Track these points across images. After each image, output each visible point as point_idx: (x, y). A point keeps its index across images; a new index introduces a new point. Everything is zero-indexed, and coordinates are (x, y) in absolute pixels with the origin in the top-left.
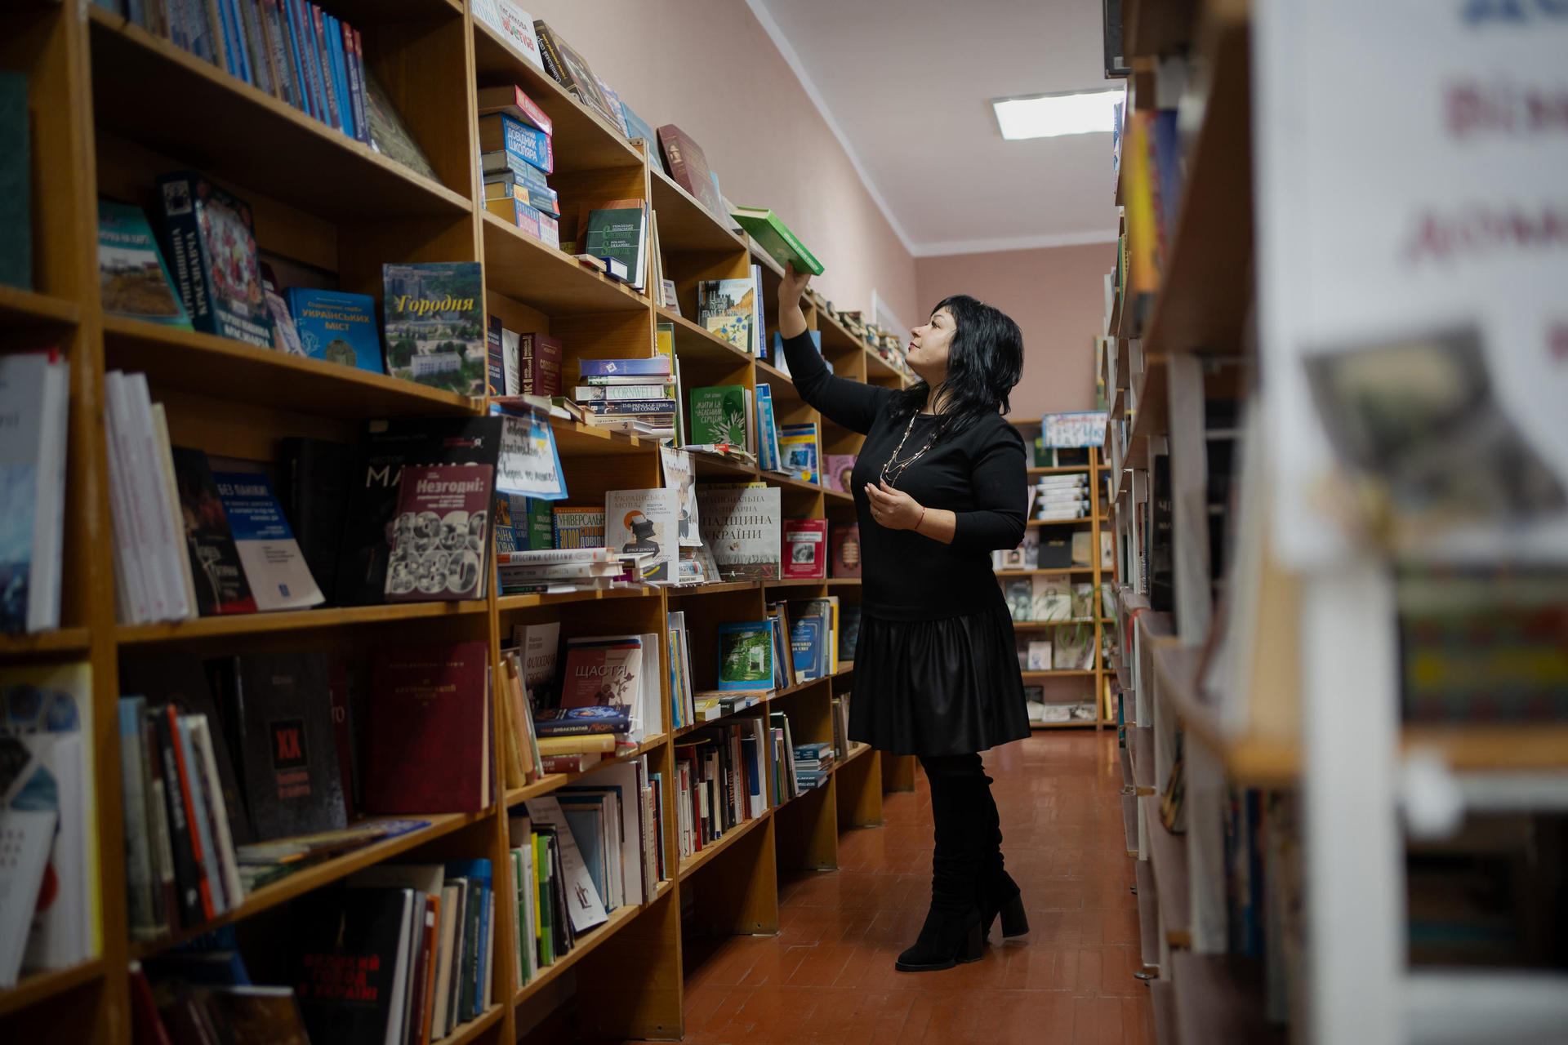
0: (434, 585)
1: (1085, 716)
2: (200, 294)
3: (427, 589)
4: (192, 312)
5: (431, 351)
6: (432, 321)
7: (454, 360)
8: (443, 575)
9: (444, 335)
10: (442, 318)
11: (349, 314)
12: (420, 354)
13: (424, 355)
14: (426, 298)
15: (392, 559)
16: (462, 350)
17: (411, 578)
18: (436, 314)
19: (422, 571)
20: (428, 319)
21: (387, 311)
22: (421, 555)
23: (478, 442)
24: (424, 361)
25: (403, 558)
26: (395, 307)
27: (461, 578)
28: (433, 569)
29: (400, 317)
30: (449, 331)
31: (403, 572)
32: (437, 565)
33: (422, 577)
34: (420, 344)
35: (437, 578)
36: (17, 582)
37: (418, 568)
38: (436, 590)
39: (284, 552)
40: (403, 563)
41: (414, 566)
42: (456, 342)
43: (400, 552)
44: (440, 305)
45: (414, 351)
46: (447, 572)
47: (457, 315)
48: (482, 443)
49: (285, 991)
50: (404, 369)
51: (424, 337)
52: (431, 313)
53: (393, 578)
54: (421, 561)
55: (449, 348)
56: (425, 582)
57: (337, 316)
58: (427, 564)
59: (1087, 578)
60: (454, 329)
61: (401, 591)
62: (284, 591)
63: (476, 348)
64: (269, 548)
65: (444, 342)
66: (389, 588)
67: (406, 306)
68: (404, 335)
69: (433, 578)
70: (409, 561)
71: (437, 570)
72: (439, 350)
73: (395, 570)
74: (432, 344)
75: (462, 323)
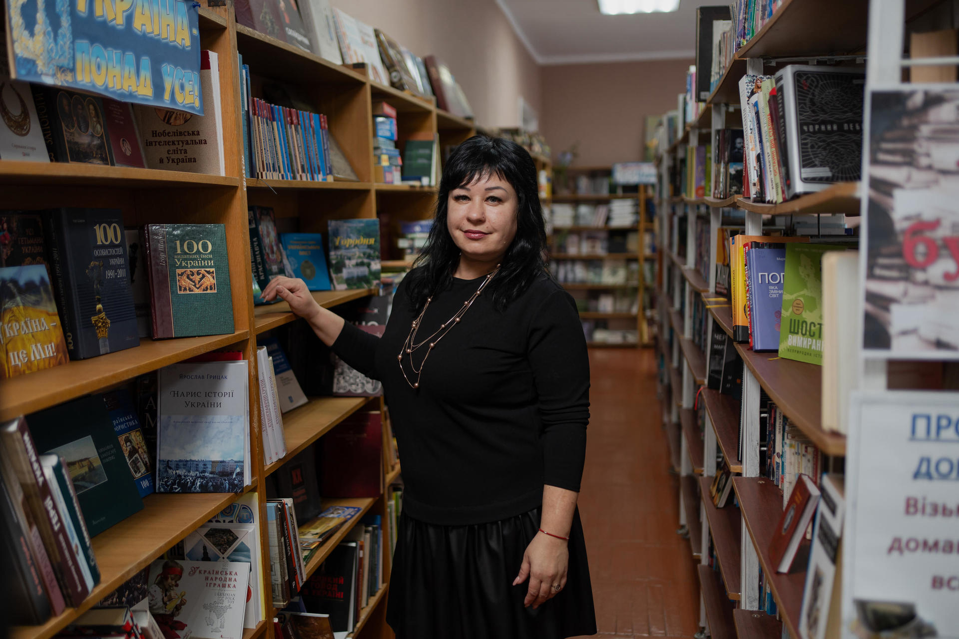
0: (358, 389)
1: (632, 338)
2: (261, 269)
3: (356, 390)
4: (257, 278)
5: (353, 266)
6: (353, 250)
7: (364, 270)
8: (363, 384)
9: (359, 257)
10: (358, 248)
11: (310, 245)
12: (347, 267)
13: (349, 268)
14: (350, 238)
15: (336, 374)
16: (369, 265)
17: (346, 384)
18: (356, 246)
19: (352, 381)
20: (352, 248)
21: (330, 245)
22: (351, 373)
23: (376, 311)
24: (350, 271)
25: (342, 373)
26: (334, 243)
27: (372, 385)
28: (358, 380)
29: (337, 248)
30: (362, 255)
31: (342, 381)
32: (360, 378)
33: (353, 384)
34: (347, 262)
35: (360, 385)
36: (238, 470)
37: (350, 379)
38: (360, 391)
39: (287, 378)
40: (342, 377)
41: (348, 378)
42: (366, 261)
43: (340, 370)
44: (357, 242)
45: (344, 265)
46: (365, 382)
47: (366, 247)
48: (379, 311)
49: (327, 616)
50: (339, 275)
51: (349, 259)
52: (353, 246)
53: (337, 384)
54: (351, 375)
55: (362, 264)
56: (354, 387)
57: (304, 247)
58: (354, 377)
59: (635, 260)
60: (364, 254)
61: (342, 391)
62: (290, 399)
63: (376, 264)
64: (282, 377)
65: (359, 261)
66: (335, 389)
67: (340, 243)
68: (339, 257)
69: (358, 385)
70: (345, 375)
71: (360, 380)
72: (357, 265)
73: (338, 380)
74: (354, 262)
75: (368, 251)
